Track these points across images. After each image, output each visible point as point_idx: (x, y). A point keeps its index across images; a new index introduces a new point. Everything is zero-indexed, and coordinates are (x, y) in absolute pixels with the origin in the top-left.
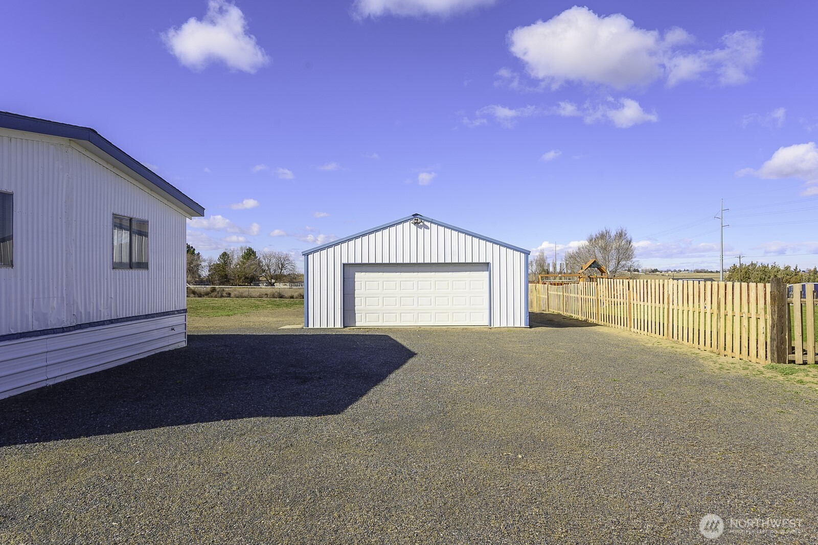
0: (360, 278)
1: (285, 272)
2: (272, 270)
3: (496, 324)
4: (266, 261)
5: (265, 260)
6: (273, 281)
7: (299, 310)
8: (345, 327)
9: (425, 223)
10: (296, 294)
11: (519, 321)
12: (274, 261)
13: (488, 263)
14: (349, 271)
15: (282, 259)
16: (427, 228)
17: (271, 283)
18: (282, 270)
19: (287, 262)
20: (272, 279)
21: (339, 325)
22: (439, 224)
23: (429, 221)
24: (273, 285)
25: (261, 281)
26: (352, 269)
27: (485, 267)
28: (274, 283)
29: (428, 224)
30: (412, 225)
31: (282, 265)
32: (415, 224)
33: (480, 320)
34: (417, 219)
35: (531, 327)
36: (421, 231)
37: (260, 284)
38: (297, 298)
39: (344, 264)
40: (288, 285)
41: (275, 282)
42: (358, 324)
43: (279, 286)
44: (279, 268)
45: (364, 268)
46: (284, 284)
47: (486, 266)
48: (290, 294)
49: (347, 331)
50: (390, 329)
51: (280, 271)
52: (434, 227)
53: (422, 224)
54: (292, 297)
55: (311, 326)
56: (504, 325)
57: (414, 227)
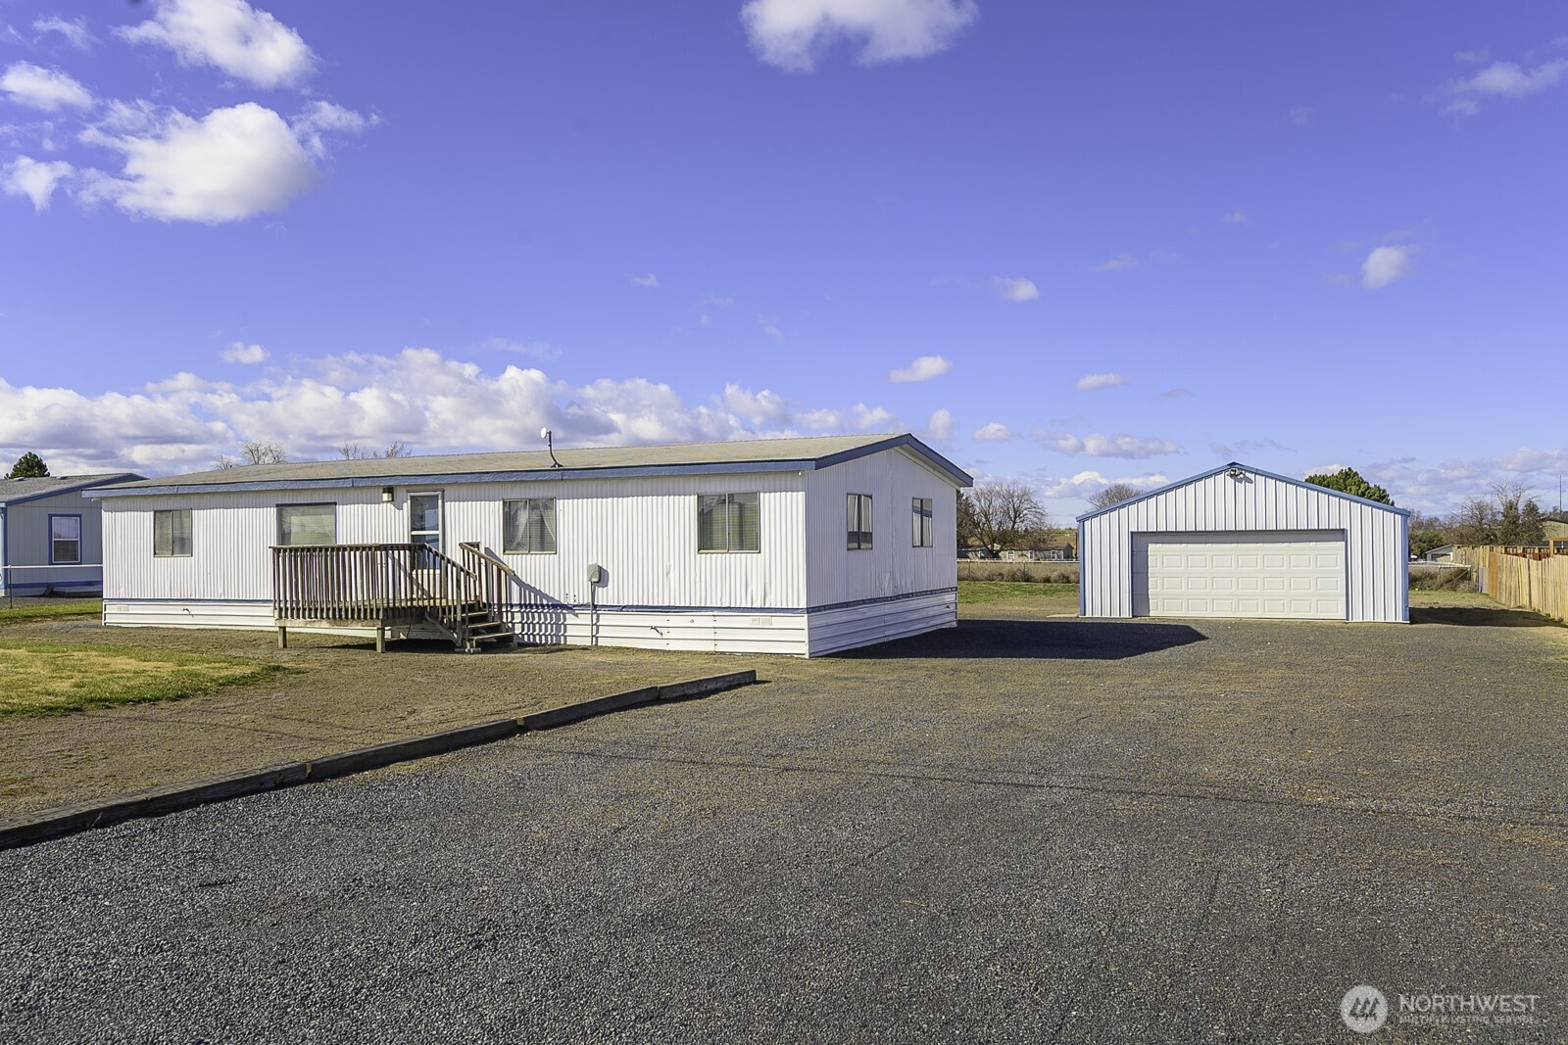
0: (1153, 549)
1: (1021, 527)
2: (993, 523)
3: (1357, 618)
4: (983, 502)
5: (980, 501)
6: (997, 547)
7: (1067, 598)
8: (1133, 617)
9: (1247, 474)
10: (1054, 575)
11: (1395, 615)
12: (997, 503)
13: (1343, 530)
14: (1139, 542)
15: (1015, 499)
16: (1250, 481)
17: (991, 551)
18: (1015, 523)
19: (1025, 506)
20: (994, 541)
21: (1126, 614)
22: (1267, 475)
23: (1252, 473)
24: (995, 555)
25: (970, 547)
26: (1143, 539)
27: (1339, 536)
28: (998, 552)
29: (1251, 476)
30: (1228, 478)
31: (1015, 512)
32: (1231, 476)
33: (1332, 611)
34: (1235, 470)
35: (1412, 622)
36: (1240, 486)
37: (970, 555)
38: (1056, 582)
39: (1132, 533)
40: (1029, 555)
41: (1001, 550)
42: (1152, 613)
43: (1011, 559)
44: (1010, 517)
45: (1160, 538)
46: (1020, 553)
47: (1340, 534)
48: (1043, 575)
49: (1137, 620)
50: (1196, 621)
51: (1011, 526)
52: (1260, 479)
53: (1242, 476)
54: (1047, 580)
55: (1088, 614)
56: (1369, 618)
57: (1230, 481)
